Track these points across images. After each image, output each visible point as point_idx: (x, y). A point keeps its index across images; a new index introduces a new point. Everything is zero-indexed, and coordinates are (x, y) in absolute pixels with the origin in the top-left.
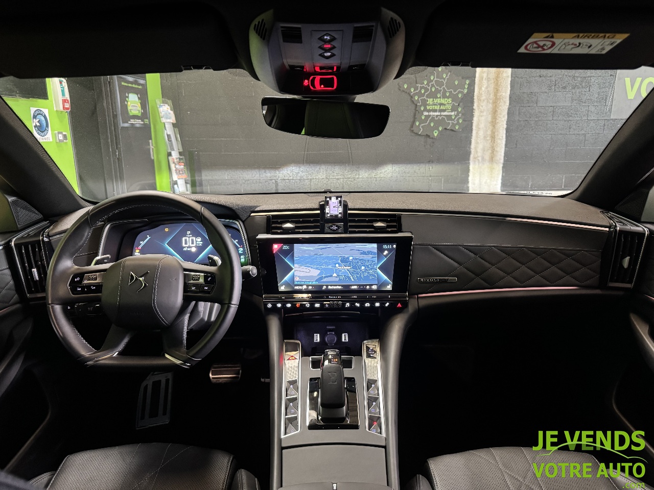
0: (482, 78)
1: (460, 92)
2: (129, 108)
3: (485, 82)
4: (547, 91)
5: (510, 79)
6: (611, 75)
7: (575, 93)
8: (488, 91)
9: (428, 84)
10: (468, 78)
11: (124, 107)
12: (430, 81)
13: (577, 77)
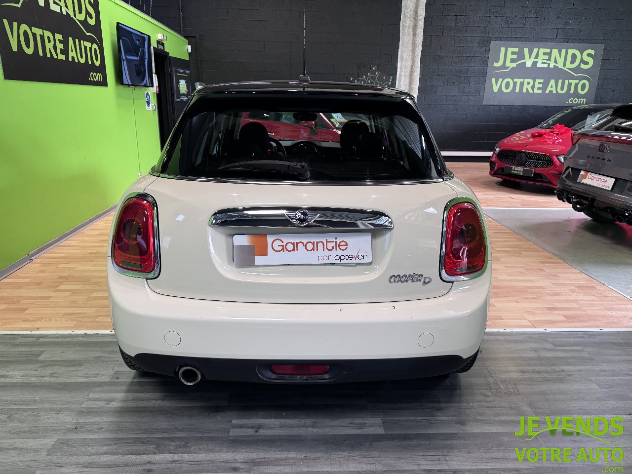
0: (401, 75)
1: (386, 84)
2: (180, 89)
3: (403, 79)
4: (443, 85)
5: (419, 76)
6: (483, 76)
7: (461, 86)
8: (405, 84)
9: (366, 78)
10: (391, 75)
11: (178, 88)
12: (367, 76)
13: (461, 76)
